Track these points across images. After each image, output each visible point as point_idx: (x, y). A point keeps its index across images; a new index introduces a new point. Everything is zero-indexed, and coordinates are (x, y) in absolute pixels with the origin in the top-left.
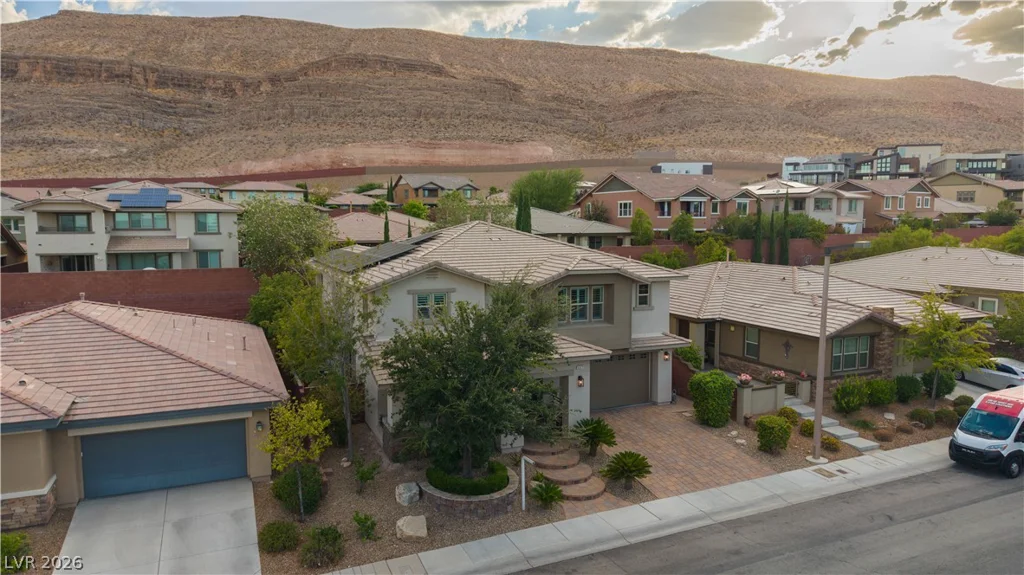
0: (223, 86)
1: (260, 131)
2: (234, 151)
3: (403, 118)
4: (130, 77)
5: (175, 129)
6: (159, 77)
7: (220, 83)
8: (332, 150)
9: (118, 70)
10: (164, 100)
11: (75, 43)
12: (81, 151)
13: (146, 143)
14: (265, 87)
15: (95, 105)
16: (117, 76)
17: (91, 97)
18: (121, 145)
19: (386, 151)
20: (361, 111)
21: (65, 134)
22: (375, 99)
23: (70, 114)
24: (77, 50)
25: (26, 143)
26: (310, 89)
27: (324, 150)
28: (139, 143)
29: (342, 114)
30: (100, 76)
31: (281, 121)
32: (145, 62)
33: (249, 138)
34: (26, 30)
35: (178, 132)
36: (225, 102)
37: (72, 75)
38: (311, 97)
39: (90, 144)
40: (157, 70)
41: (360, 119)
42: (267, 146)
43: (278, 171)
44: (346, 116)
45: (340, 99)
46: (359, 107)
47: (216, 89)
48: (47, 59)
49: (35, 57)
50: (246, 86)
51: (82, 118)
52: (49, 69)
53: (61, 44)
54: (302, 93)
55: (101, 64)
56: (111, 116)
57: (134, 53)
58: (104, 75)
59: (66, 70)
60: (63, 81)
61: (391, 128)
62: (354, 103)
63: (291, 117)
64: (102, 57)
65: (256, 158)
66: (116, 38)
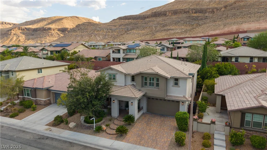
0: (211, 11)
1: (217, 22)
2: (209, 29)
3: (266, 13)
4: (188, 12)
5: (197, 24)
6: (195, 11)
7: (211, 10)
8: (237, 26)
9: (186, 11)
10: (196, 17)
11: (179, 6)
12: (175, 31)
13: (189, 28)
14: (223, 9)
15: (179, 20)
16: (186, 12)
17: (179, 18)
18: (183, 29)
19: (256, 25)
20: (250, 13)
21: (172, 28)
22: (256, 8)
23: (174, 23)
24: (179, 7)
25: (165, 30)
26: (234, 8)
27: (235, 26)
28: (187, 28)
29: (243, 14)
30: (182, 13)
31: (224, 19)
32: (192, 8)
33: (214, 25)
34: (170, 5)
35: (197, 25)
36: (211, 15)
37: (176, 13)
38: (234, 11)
39: (177, 29)
40: (195, 9)
41: (249, 15)
42: (218, 27)
43: (219, 33)
44: (245, 15)
45: (244, 10)
46: (250, 12)
47: (210, 12)
48: (172, 11)
49: (170, 11)
50: (217, 10)
51: (176, 23)
52: (172, 12)
53: (176, 6)
54: (232, 10)
55: (183, 10)
56: (183, 22)
57: (191, 6)
58: (183, 12)
59: (175, 12)
60: (175, 15)
61: (260, 17)
62: (248, 10)
63: (227, 17)
64: (183, 8)
65: (214, 30)
66: (188, 2)
